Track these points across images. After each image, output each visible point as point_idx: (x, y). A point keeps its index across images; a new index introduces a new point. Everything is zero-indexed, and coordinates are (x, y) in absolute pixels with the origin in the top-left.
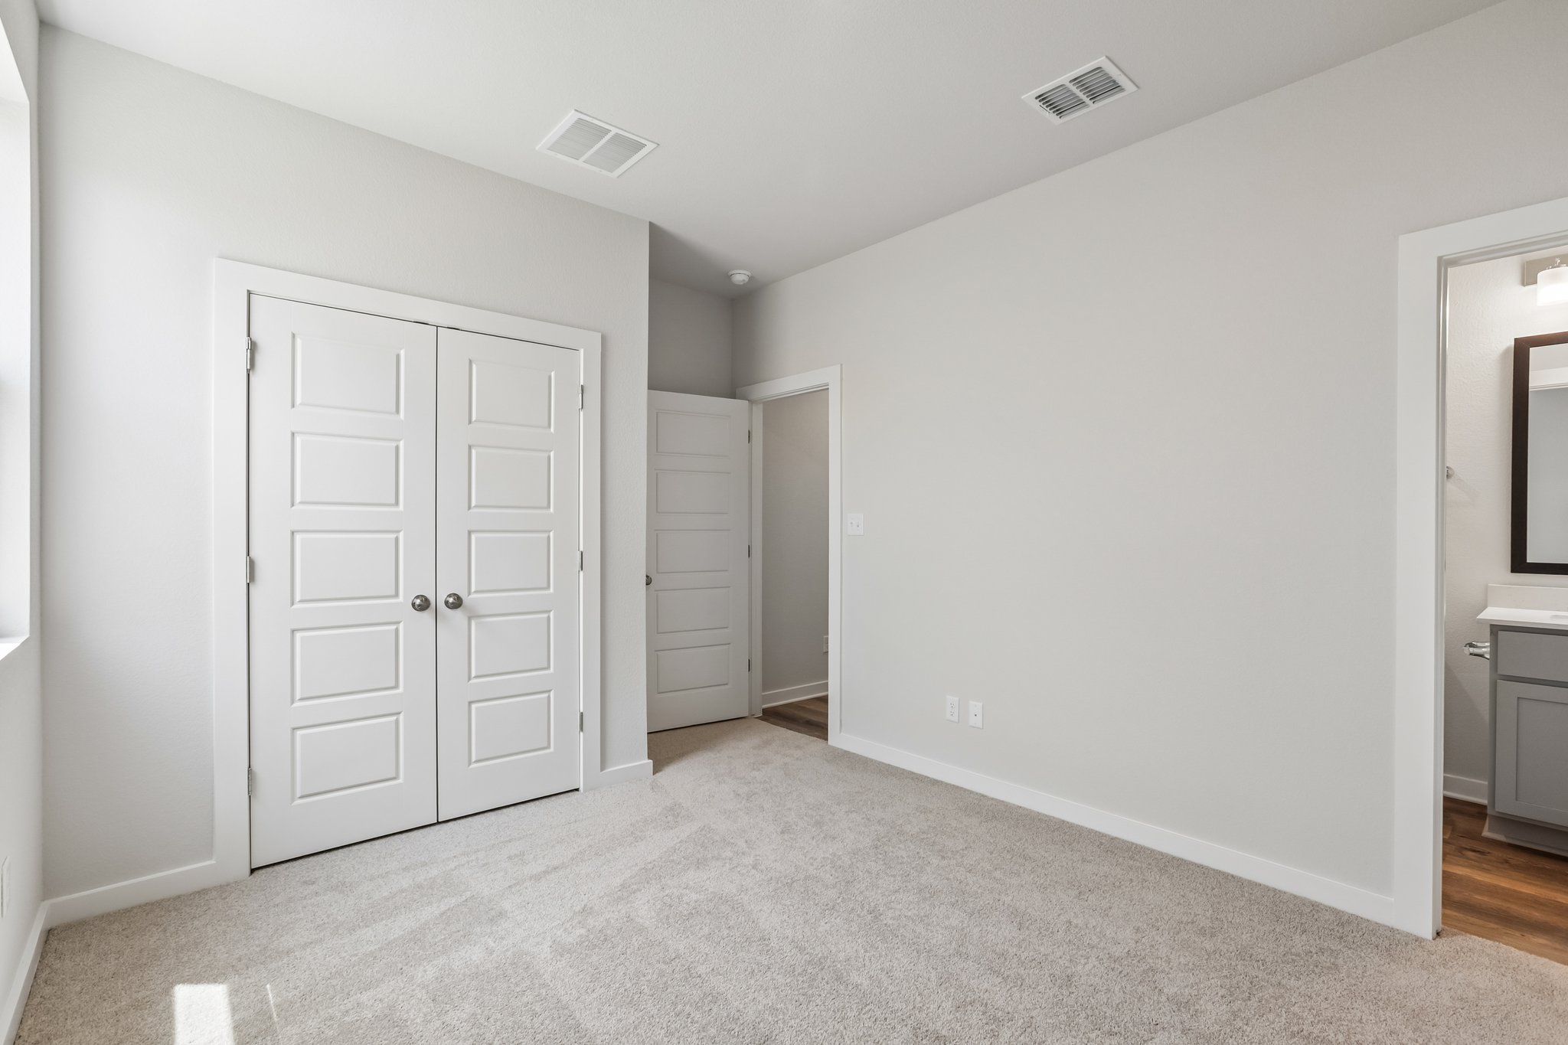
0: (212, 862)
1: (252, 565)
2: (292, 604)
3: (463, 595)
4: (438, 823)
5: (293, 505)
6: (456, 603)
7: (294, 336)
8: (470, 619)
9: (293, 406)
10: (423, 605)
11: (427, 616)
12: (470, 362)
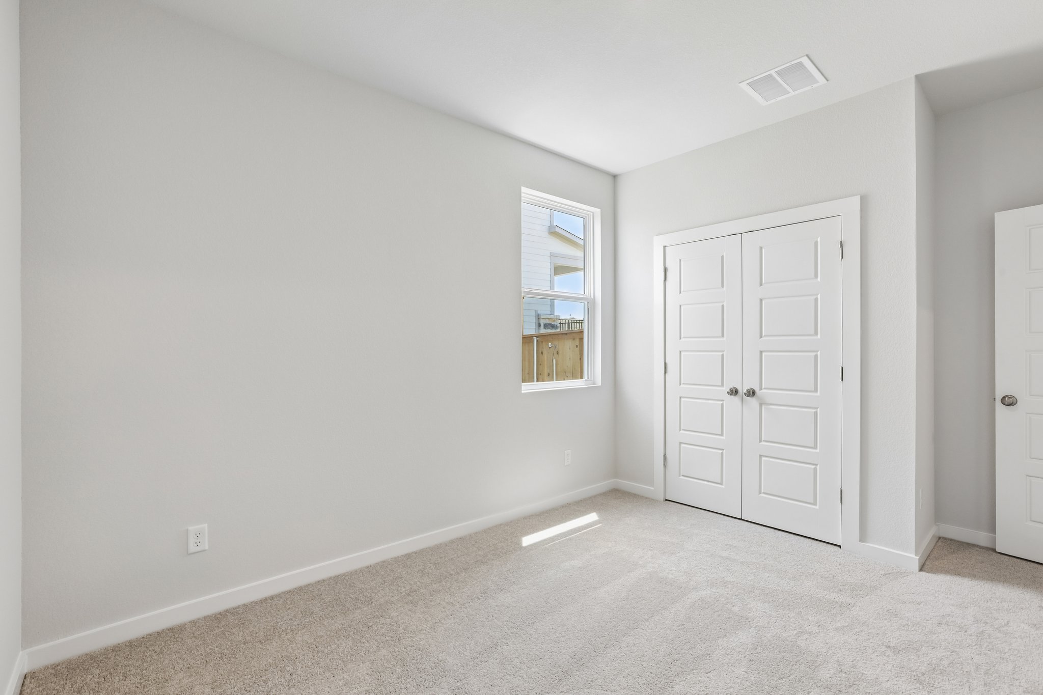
0: (653, 489)
1: (665, 364)
2: (680, 385)
3: (757, 389)
4: (741, 519)
5: (680, 339)
6: (752, 393)
7: (680, 260)
8: (761, 405)
9: (680, 293)
10: (734, 392)
11: (735, 400)
12: (761, 248)
